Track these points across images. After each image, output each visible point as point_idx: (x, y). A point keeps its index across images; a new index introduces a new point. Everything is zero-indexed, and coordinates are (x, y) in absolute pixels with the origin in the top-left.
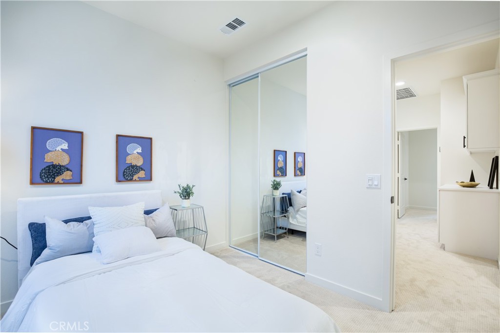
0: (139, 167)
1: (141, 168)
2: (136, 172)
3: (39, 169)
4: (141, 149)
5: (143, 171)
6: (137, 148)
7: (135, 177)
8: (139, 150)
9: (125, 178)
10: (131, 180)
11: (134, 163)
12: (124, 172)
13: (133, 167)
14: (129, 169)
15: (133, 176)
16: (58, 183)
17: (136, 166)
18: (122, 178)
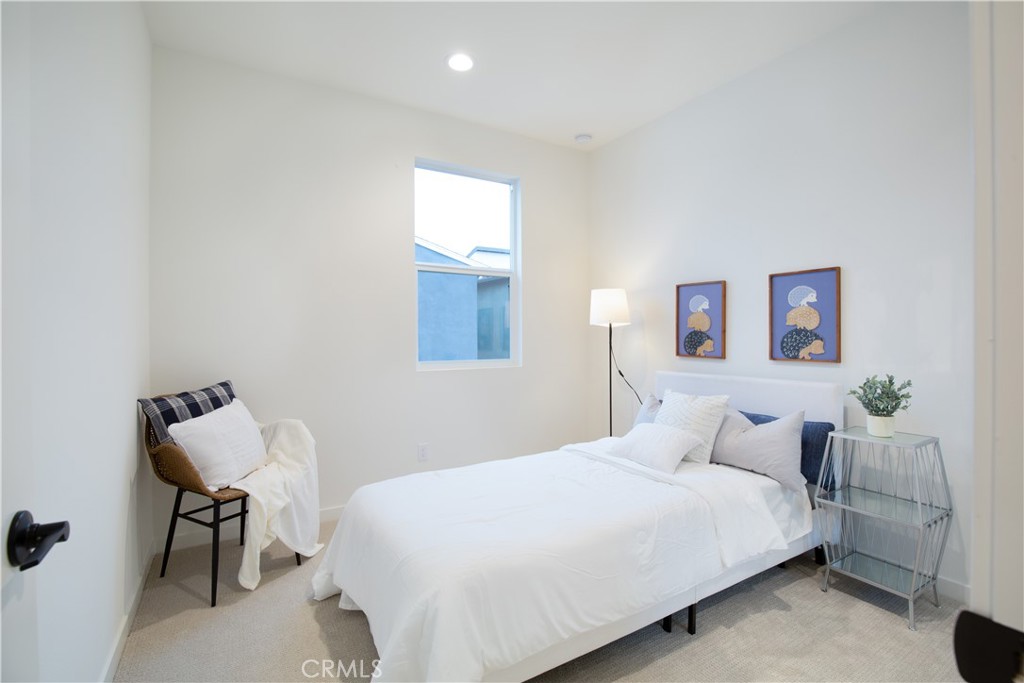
0: (811, 332)
1: (815, 335)
2: (805, 343)
3: (684, 335)
4: (815, 295)
5: (819, 342)
6: (807, 295)
7: (803, 353)
8: (812, 297)
9: (784, 353)
10: (795, 358)
11: (800, 326)
12: (783, 342)
13: (798, 332)
14: (792, 337)
15: (798, 351)
16: (699, 356)
17: (805, 330)
18: (778, 351)
